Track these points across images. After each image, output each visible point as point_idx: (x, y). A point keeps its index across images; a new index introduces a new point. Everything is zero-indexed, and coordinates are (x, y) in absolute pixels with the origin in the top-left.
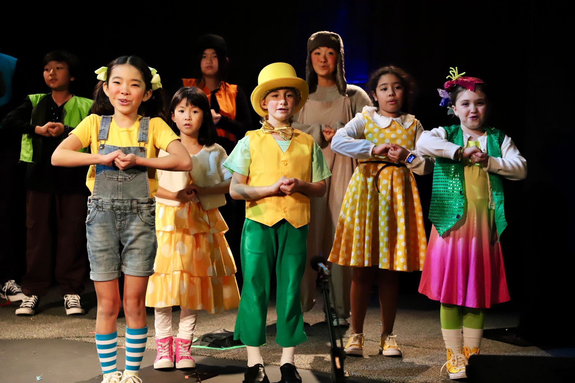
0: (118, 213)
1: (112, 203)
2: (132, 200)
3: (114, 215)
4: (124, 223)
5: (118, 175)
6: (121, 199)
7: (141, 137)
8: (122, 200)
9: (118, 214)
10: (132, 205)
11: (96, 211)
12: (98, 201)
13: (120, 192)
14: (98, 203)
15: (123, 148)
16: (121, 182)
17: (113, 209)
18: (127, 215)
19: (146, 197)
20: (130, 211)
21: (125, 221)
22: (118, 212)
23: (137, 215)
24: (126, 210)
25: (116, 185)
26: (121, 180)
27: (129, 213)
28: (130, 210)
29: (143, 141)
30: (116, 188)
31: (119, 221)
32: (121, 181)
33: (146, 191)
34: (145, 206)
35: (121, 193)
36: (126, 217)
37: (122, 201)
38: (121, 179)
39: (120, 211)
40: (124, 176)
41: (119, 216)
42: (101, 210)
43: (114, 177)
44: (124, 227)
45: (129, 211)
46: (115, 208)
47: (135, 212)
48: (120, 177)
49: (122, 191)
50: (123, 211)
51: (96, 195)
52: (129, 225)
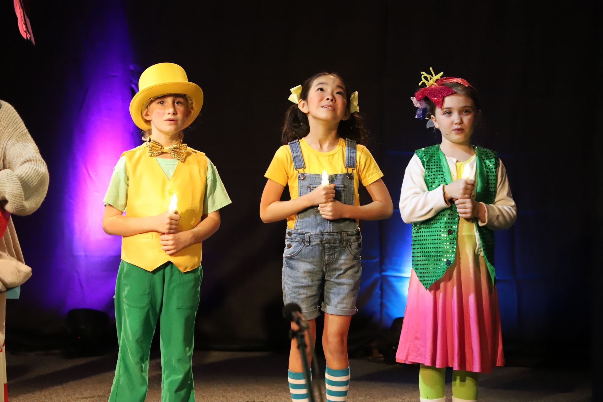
0: (328, 247)
1: (321, 236)
2: (341, 232)
3: (323, 249)
4: (333, 257)
6: (331, 232)
7: (349, 162)
8: (332, 233)
10: (341, 238)
11: (303, 246)
12: (304, 235)
14: (304, 237)
15: (330, 176)
17: (322, 243)
19: (354, 228)
20: (340, 244)
21: (334, 255)
23: (347, 249)
24: (335, 243)
27: (338, 246)
29: (350, 167)
31: (328, 255)
34: (354, 238)
35: (331, 225)
36: (334, 251)
39: (329, 244)
41: (327, 250)
42: (309, 245)
44: (332, 262)
46: (325, 242)
47: (345, 245)
50: (333, 244)
51: (300, 229)
52: (337, 260)
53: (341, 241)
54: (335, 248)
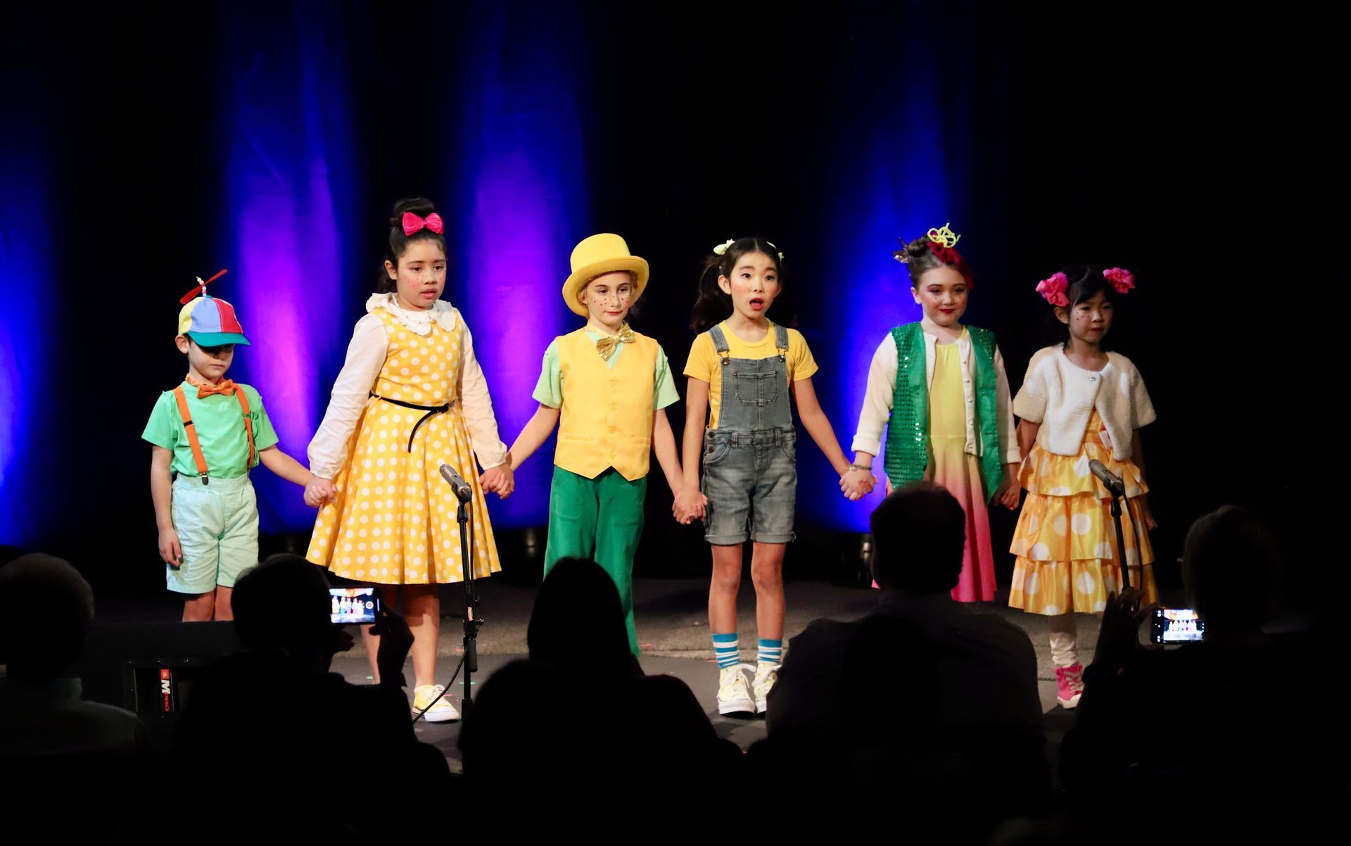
1: (751, 436)
2: (775, 429)
3: (754, 451)
4: (765, 461)
5: (758, 398)
6: (763, 429)
7: (780, 345)
9: (757, 449)
10: (775, 436)
11: (728, 449)
12: (730, 434)
13: (761, 421)
14: (730, 437)
15: (759, 360)
19: (789, 423)
20: (773, 444)
21: (766, 458)
22: (759, 447)
23: (781, 449)
24: (767, 444)
25: (756, 412)
26: (763, 404)
27: (771, 447)
30: (756, 415)
31: (759, 459)
32: (761, 406)
33: (789, 416)
34: (789, 435)
35: (763, 421)
36: (767, 452)
37: (764, 432)
38: (761, 403)
39: (761, 445)
40: (766, 399)
43: (753, 402)
44: (765, 467)
46: (755, 442)
47: (779, 445)
48: (760, 401)
49: (763, 418)
50: (765, 445)
51: (726, 427)
52: (770, 464)
53: (774, 440)
54: (768, 449)
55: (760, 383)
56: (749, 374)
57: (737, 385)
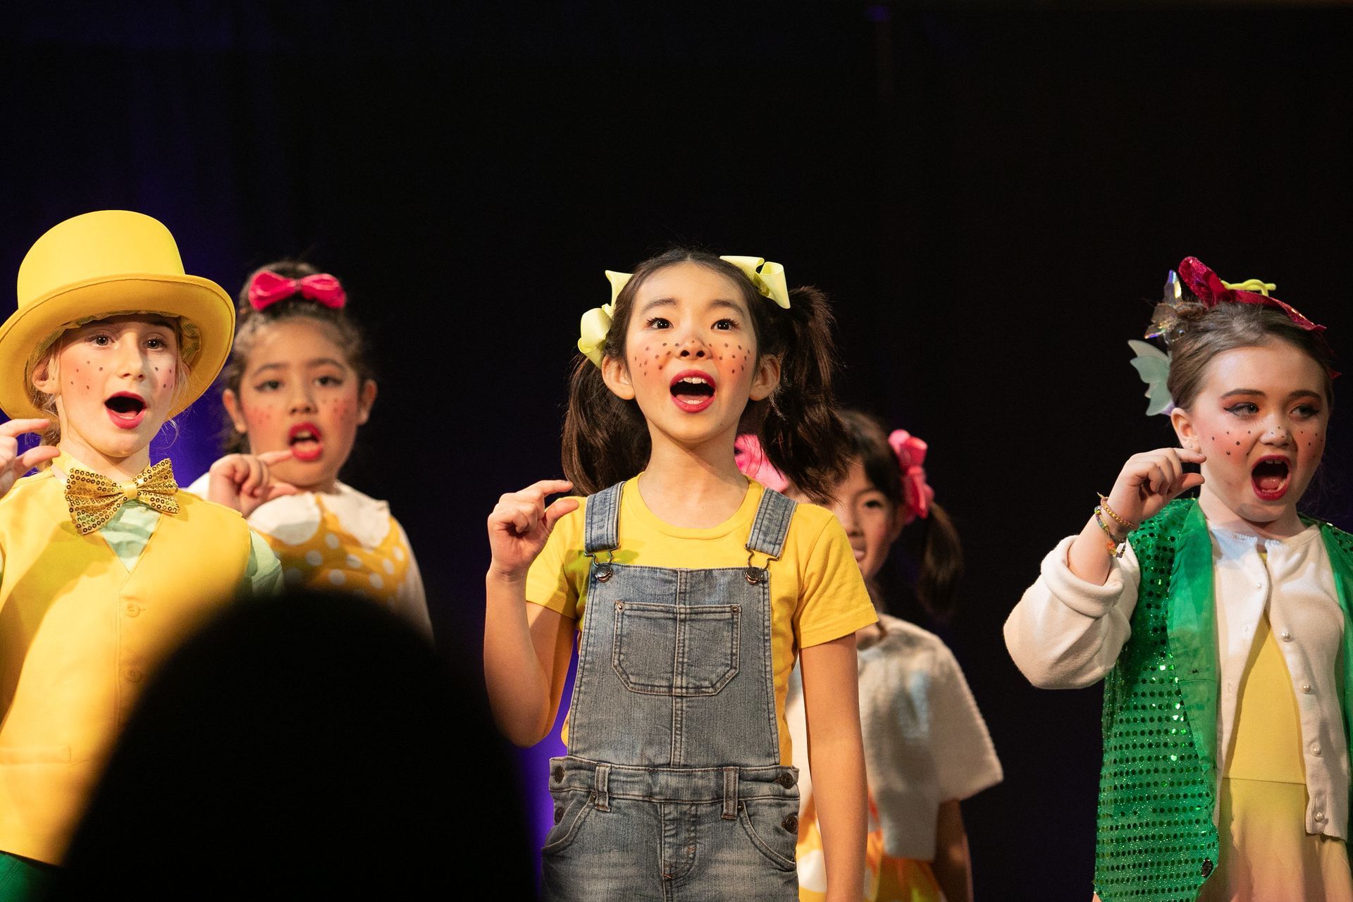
0: (671, 817)
1: (648, 779)
2: (721, 766)
3: (655, 822)
4: (688, 853)
5: (673, 672)
6: (682, 762)
8: (685, 766)
9: (667, 818)
10: (719, 787)
11: (587, 810)
12: (594, 771)
13: (678, 737)
14: (593, 778)
15: (687, 572)
16: (684, 699)
17: (650, 802)
18: (700, 824)
19: (769, 755)
20: (714, 808)
21: (691, 847)
22: (670, 811)
23: (738, 825)
24: (697, 805)
25: (665, 711)
26: (684, 690)
27: (709, 815)
28: (712, 804)
29: (763, 547)
30: (666, 721)
31: (671, 845)
32: (682, 697)
33: (768, 736)
34: (765, 789)
35: (683, 739)
36: (695, 831)
37: (687, 770)
38: (682, 688)
39: (676, 808)
40: (695, 677)
41: (672, 827)
42: (607, 804)
43: (656, 684)
45: (710, 809)
46: (658, 797)
47: (731, 812)
48: (678, 681)
49: (687, 732)
50: (688, 807)
51: (584, 751)
52: (706, 862)
55: (684, 632)
56: (653, 605)
57: (621, 635)
